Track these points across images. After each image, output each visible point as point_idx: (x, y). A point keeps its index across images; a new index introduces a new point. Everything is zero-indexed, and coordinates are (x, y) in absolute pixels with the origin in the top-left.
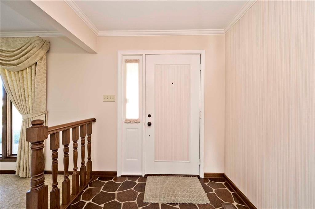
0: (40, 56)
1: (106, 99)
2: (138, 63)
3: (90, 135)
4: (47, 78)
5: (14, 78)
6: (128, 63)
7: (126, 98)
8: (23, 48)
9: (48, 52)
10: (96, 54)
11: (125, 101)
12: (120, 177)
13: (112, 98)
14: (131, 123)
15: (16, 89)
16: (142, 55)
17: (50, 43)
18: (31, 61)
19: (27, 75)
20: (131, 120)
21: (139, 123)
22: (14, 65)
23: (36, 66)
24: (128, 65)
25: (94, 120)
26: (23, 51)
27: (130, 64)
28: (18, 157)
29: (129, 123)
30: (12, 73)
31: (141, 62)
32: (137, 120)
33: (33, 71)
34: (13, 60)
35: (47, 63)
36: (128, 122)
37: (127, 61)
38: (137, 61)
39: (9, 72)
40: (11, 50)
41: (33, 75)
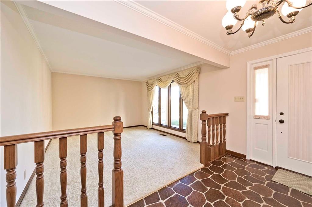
0: (196, 77)
1: (237, 99)
2: (268, 67)
3: (225, 124)
4: (199, 88)
5: (185, 90)
6: (257, 69)
7: (255, 98)
8: (189, 74)
9: (199, 73)
10: (229, 69)
11: (255, 101)
12: (249, 160)
13: (242, 98)
14: (260, 119)
15: (186, 96)
16: (272, 60)
17: (200, 68)
18: (192, 81)
19: (190, 88)
20: (260, 116)
21: (269, 119)
22: (185, 84)
23: (194, 83)
24: (257, 71)
25: (227, 114)
26: (189, 76)
27: (260, 70)
28: (186, 131)
29: (258, 118)
30: (184, 88)
31: (271, 66)
32: (267, 117)
33: (193, 85)
34: (185, 82)
35: (199, 80)
36: (256, 117)
37: (256, 68)
38: (266, 66)
39: (183, 87)
40: (185, 76)
41: (193, 88)
